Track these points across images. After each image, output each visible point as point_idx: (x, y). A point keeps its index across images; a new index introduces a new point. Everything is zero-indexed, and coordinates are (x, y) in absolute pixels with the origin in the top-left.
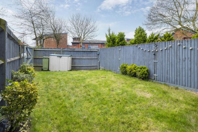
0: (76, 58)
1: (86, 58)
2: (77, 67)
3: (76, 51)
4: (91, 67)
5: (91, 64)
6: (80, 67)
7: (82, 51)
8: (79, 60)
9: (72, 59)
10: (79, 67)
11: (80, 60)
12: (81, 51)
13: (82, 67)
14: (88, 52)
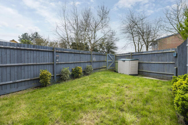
0: (144, 62)
1: (156, 62)
2: (145, 73)
3: (144, 54)
4: (164, 75)
5: (164, 72)
6: (149, 73)
7: (151, 54)
8: (147, 65)
9: (139, 63)
10: (147, 73)
11: (149, 64)
12: (149, 54)
13: (151, 74)
14: (159, 55)
